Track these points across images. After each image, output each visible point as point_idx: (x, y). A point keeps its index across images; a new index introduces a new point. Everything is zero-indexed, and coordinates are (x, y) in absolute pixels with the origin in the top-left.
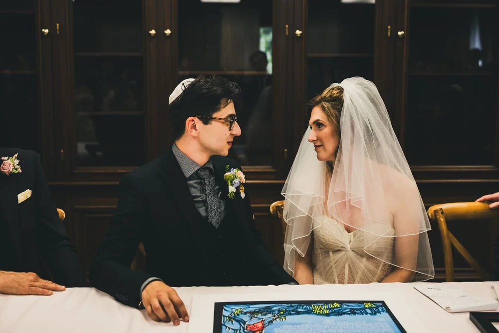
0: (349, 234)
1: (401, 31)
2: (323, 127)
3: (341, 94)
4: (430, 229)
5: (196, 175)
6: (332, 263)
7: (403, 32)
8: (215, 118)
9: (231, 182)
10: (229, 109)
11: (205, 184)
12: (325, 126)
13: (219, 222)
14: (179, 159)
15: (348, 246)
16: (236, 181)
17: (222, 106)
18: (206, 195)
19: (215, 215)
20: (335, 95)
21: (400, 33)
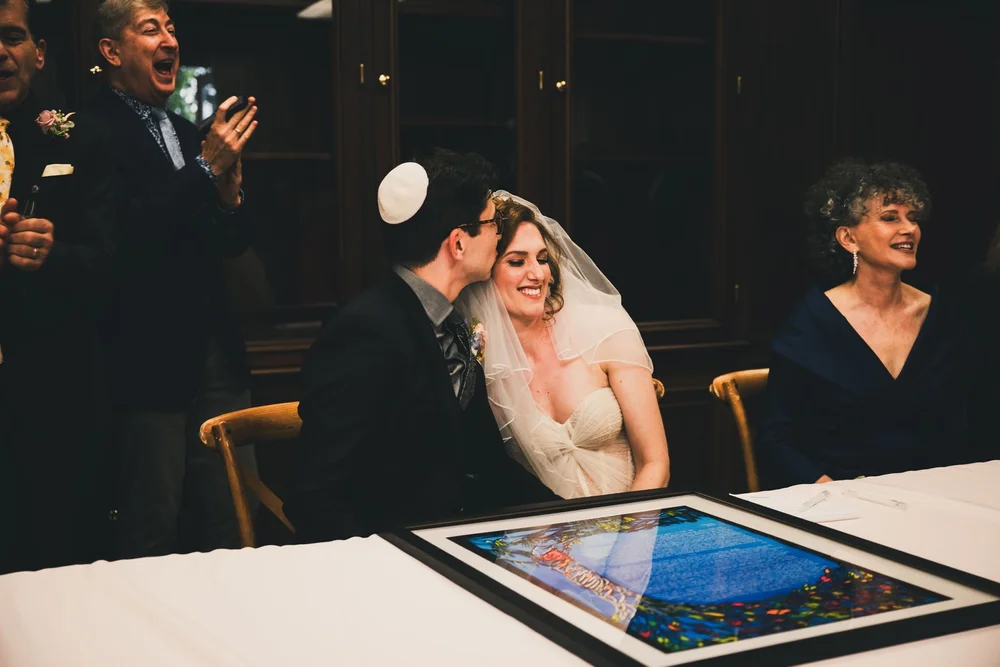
0: (562, 425)
1: (561, 81)
7: (563, 83)
15: (571, 444)
21: (559, 85)
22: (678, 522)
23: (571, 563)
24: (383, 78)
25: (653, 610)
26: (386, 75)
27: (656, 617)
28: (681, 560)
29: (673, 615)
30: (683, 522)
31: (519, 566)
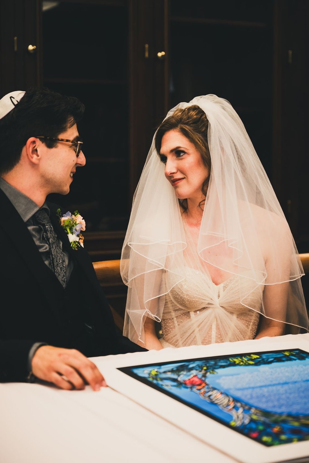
0: (218, 286)
1: (161, 52)
2: (186, 155)
3: (201, 116)
4: (304, 274)
5: (34, 219)
6: (195, 326)
7: (163, 53)
8: (62, 140)
9: (71, 229)
10: (72, 133)
11: (46, 231)
12: (188, 154)
13: (66, 280)
14: (11, 198)
15: (217, 302)
16: (78, 228)
17: (69, 125)
18: (49, 245)
19: (61, 271)
20: (195, 117)
21: (160, 54)
22: (291, 360)
23: (206, 387)
24: (31, 47)
25: (262, 419)
26: (33, 46)
27: (264, 423)
28: (291, 386)
29: (276, 422)
30: (295, 360)
31: (167, 388)
